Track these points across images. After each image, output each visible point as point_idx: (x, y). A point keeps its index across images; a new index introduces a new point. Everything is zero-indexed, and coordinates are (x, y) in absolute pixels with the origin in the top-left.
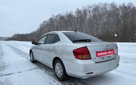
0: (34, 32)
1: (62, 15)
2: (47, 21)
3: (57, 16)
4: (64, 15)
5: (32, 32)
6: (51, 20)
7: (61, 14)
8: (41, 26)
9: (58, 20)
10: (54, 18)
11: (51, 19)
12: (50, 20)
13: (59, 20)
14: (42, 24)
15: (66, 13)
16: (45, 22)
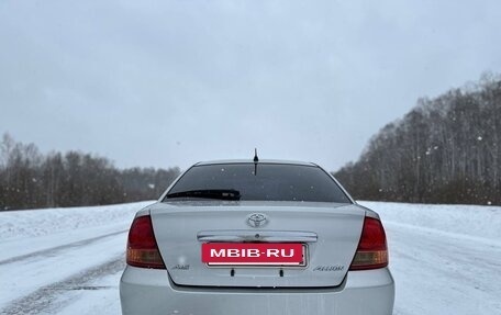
0: (349, 168)
1: (463, 93)
2: (397, 125)
3: (439, 100)
4: (474, 90)
5: (343, 169)
6: (414, 118)
7: (458, 91)
8: (372, 143)
9: (444, 114)
10: (429, 109)
11: (415, 116)
12: (411, 117)
13: (449, 113)
14: (380, 137)
15: (483, 82)
16: (389, 127)
